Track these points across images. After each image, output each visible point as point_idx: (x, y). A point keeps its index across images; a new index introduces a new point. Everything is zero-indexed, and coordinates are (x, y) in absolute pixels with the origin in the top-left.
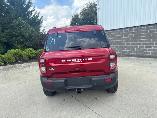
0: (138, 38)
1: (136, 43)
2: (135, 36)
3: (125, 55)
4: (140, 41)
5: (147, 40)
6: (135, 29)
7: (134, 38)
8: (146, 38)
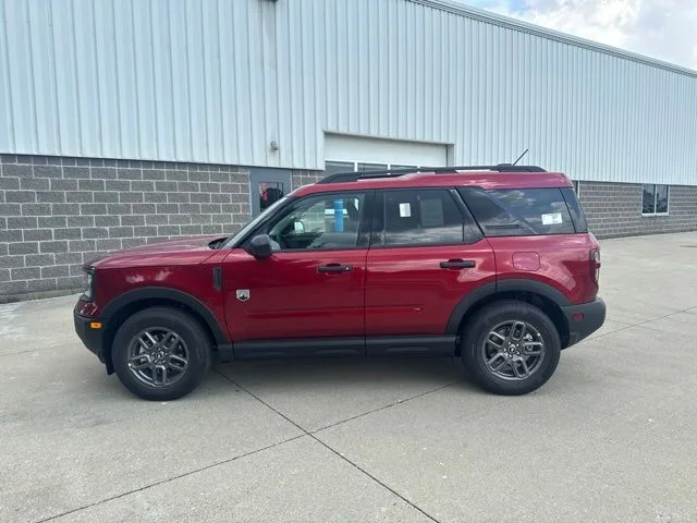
0: (114, 210)
1: (107, 228)
2: (98, 198)
3: (55, 289)
4: (125, 220)
5: (153, 218)
6: (98, 171)
7: (97, 210)
8: (150, 209)
